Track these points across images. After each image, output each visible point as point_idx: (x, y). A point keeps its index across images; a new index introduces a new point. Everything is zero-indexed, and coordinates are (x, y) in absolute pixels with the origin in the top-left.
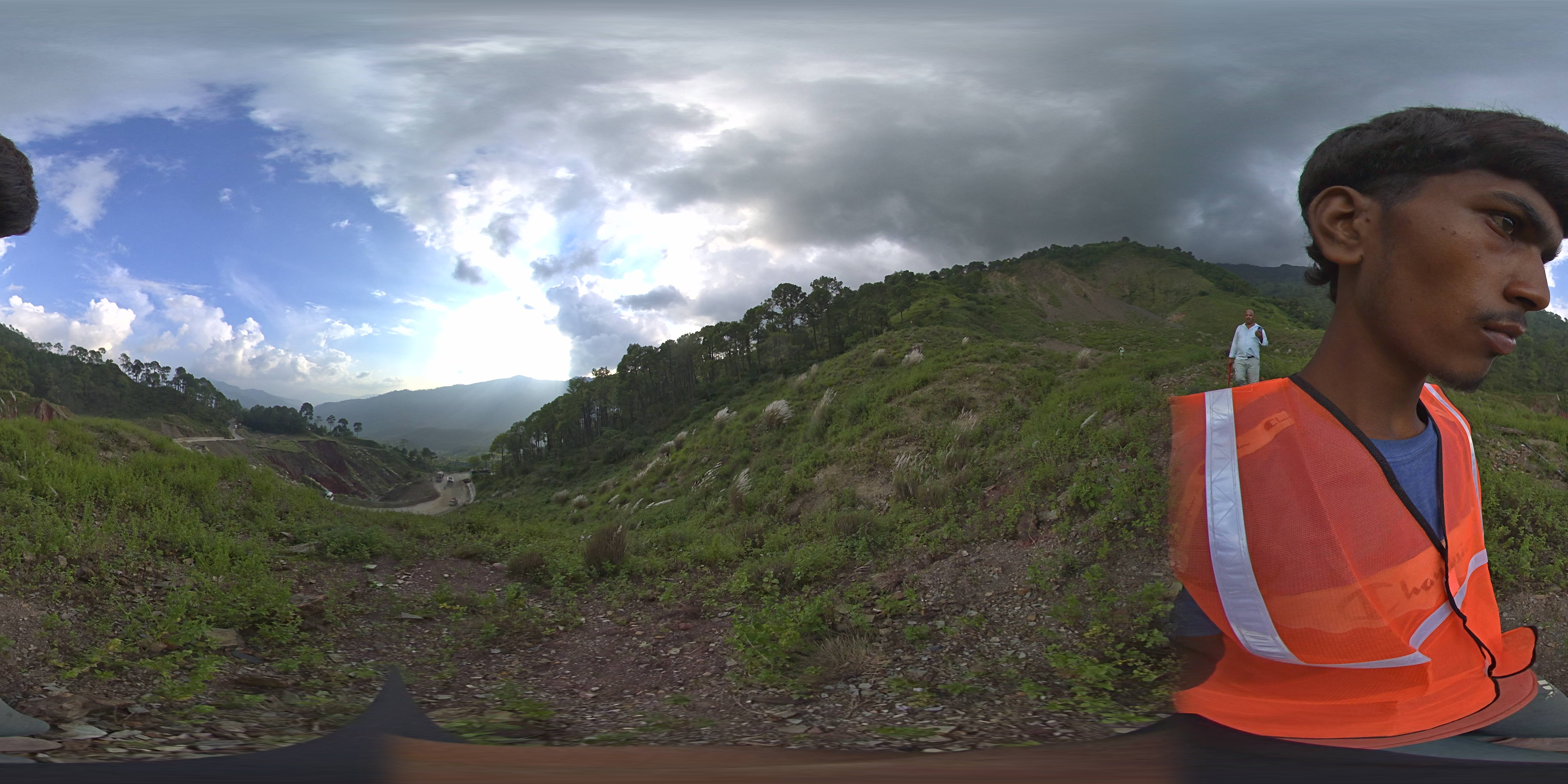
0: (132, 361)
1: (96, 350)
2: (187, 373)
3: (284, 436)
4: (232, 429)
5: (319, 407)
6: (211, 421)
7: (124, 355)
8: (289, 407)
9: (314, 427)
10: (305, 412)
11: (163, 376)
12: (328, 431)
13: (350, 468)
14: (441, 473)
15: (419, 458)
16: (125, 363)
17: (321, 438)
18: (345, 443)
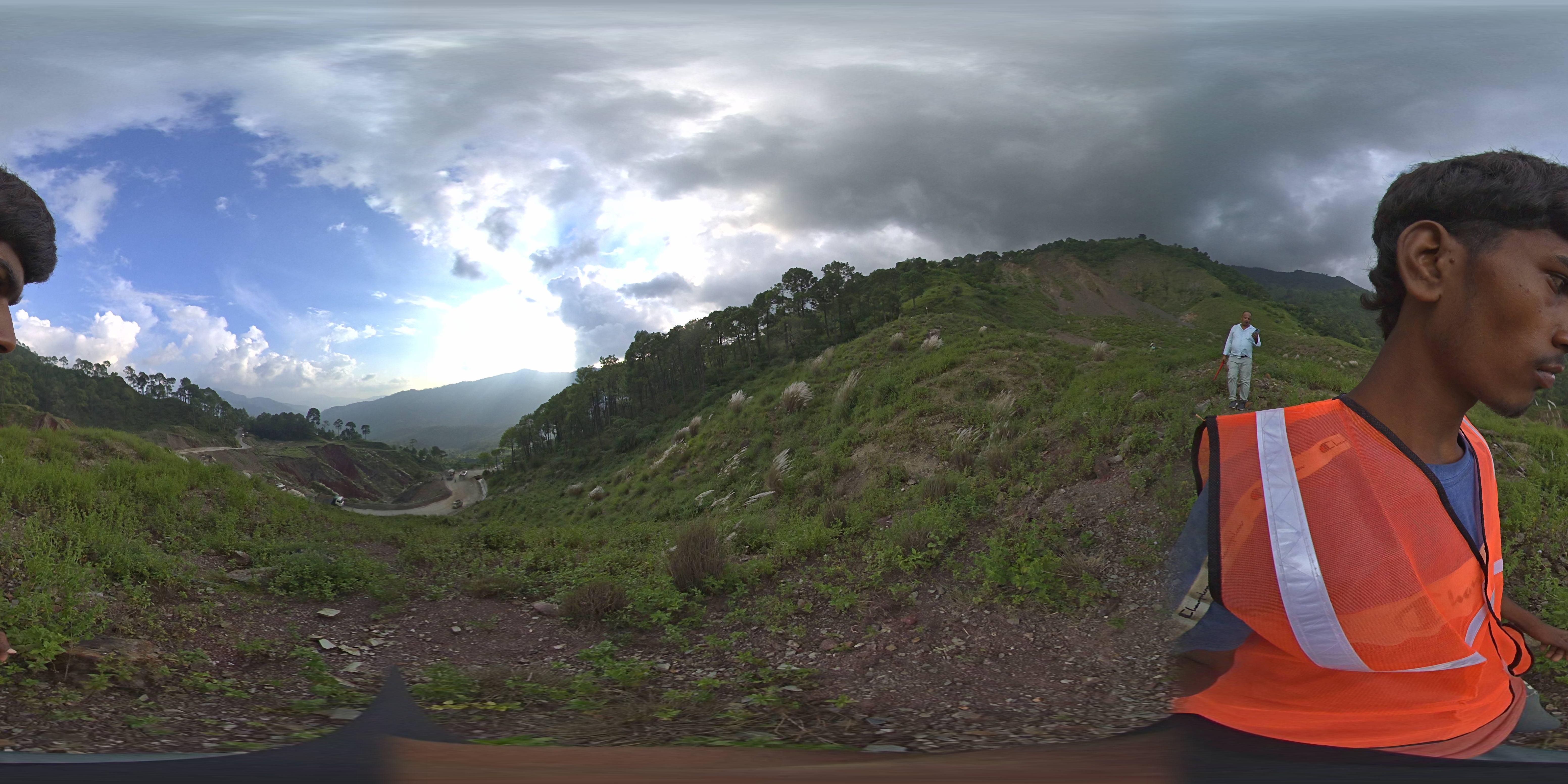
0: (137, 374)
1: (101, 363)
2: (192, 383)
3: (291, 442)
4: (240, 438)
6: (218, 431)
7: (129, 368)
8: (295, 413)
9: (321, 432)
10: (312, 417)
11: (169, 388)
12: (336, 436)
13: (360, 471)
14: (452, 470)
15: (429, 457)
16: (130, 375)
17: (329, 442)
18: (354, 446)
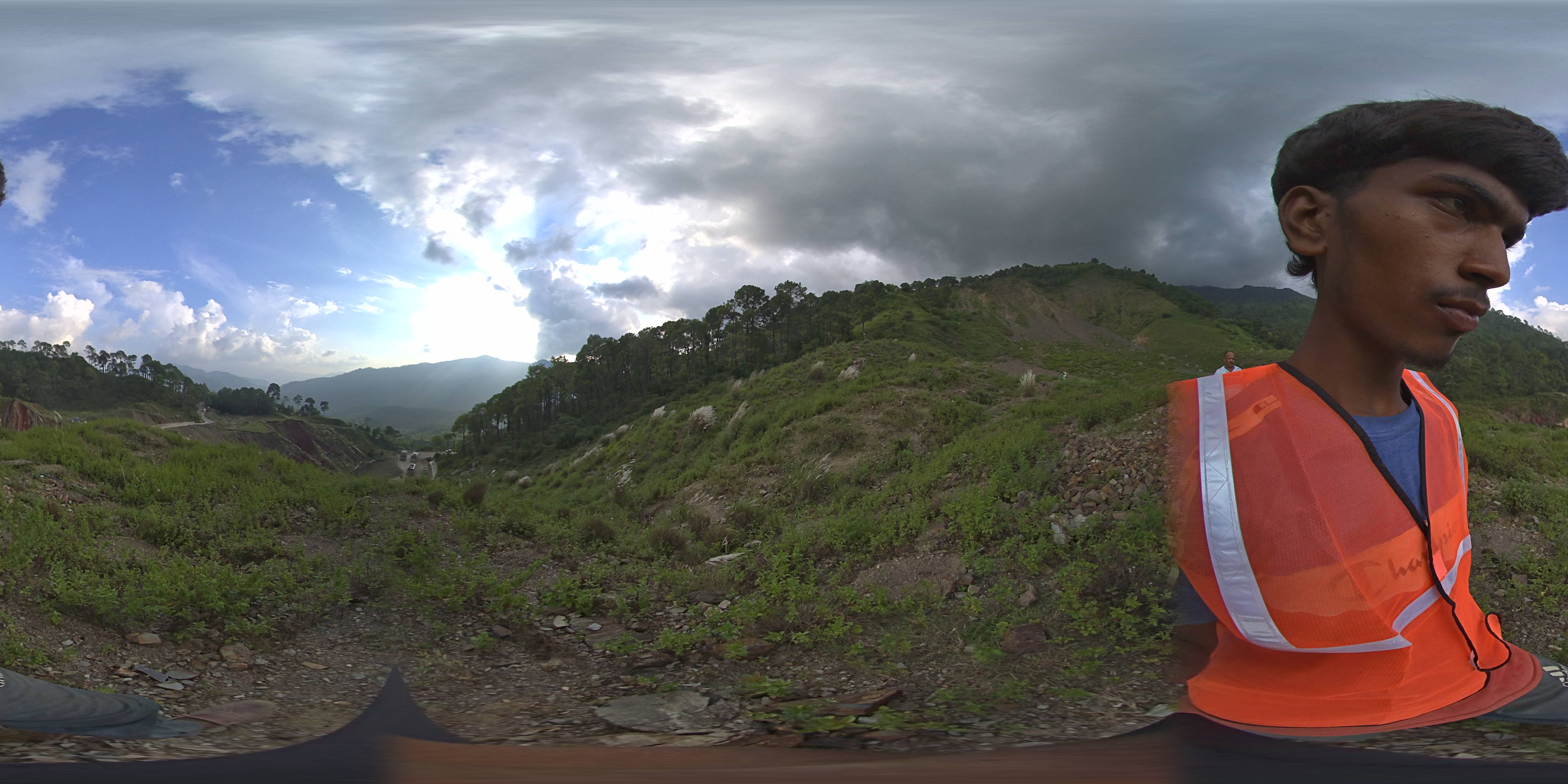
0: (98, 352)
1: (61, 344)
2: (153, 360)
3: (252, 417)
4: (202, 412)
5: (284, 386)
6: (180, 406)
7: (90, 347)
8: (256, 388)
9: (281, 407)
10: (272, 393)
11: (130, 365)
12: (295, 411)
13: (318, 446)
14: (405, 451)
15: (382, 436)
16: (90, 355)
17: (289, 418)
18: (312, 422)
